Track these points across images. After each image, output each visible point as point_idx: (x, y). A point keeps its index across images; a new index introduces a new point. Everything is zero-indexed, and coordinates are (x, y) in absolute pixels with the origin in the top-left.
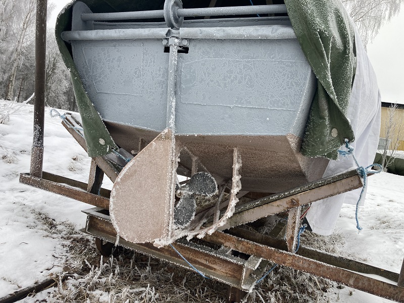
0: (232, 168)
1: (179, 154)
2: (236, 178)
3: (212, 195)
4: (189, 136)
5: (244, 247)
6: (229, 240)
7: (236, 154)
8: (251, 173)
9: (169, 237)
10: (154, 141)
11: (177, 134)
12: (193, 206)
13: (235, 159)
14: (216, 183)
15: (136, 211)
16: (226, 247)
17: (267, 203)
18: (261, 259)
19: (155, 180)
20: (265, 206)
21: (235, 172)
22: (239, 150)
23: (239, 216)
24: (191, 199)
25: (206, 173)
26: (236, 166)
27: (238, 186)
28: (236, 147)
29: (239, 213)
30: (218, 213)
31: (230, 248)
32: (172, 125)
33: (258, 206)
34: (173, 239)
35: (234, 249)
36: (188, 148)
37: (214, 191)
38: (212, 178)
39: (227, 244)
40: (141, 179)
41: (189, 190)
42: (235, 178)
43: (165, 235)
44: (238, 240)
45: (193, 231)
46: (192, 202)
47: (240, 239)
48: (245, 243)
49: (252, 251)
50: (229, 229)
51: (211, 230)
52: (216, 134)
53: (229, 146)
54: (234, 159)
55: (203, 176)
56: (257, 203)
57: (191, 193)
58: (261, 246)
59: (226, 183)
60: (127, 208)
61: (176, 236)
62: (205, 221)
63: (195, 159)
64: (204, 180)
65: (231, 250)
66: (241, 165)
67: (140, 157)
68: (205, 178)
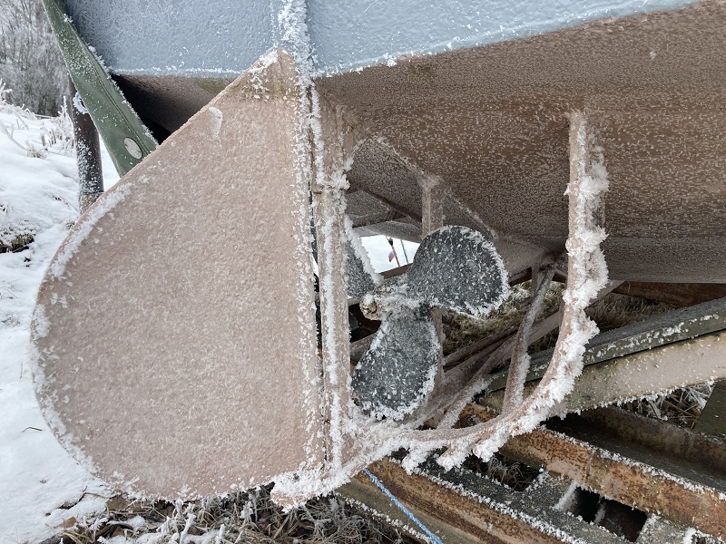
0: (566, 200)
1: (350, 161)
2: (584, 242)
3: (487, 312)
4: (366, 70)
5: (619, 484)
6: (566, 453)
7: (579, 138)
8: (642, 221)
9: (337, 463)
10: (219, 106)
11: (321, 72)
12: (426, 345)
13: (578, 158)
14: (500, 264)
15: (172, 384)
16: (554, 474)
17: (716, 333)
18: (691, 532)
19: (241, 263)
20: (704, 345)
21: (579, 217)
22: (593, 123)
23: (599, 378)
24: (418, 320)
25: (464, 230)
26: (585, 189)
27: (592, 274)
28: (579, 105)
29: (600, 364)
30: (523, 365)
31: (568, 481)
32: (292, 33)
33: (674, 342)
34: (351, 465)
35: (584, 486)
36: (391, 141)
37: (494, 296)
38: (486, 245)
39: (558, 465)
40: (174, 261)
41: (409, 293)
42: (578, 242)
43: (313, 458)
44: (596, 457)
45: (430, 433)
46: (425, 331)
47: (606, 454)
48: (623, 471)
49: (653, 499)
50: (563, 417)
51: (486, 443)
52: (477, 38)
53: (547, 105)
54: (574, 158)
55: (455, 241)
56: (670, 332)
57: (414, 304)
58: (689, 486)
59: (555, 260)
60: (121, 377)
61: (368, 450)
62: (480, 385)
63: (429, 183)
64: (459, 255)
65: (572, 488)
66: (605, 185)
67: (155, 173)
68: (461, 248)
